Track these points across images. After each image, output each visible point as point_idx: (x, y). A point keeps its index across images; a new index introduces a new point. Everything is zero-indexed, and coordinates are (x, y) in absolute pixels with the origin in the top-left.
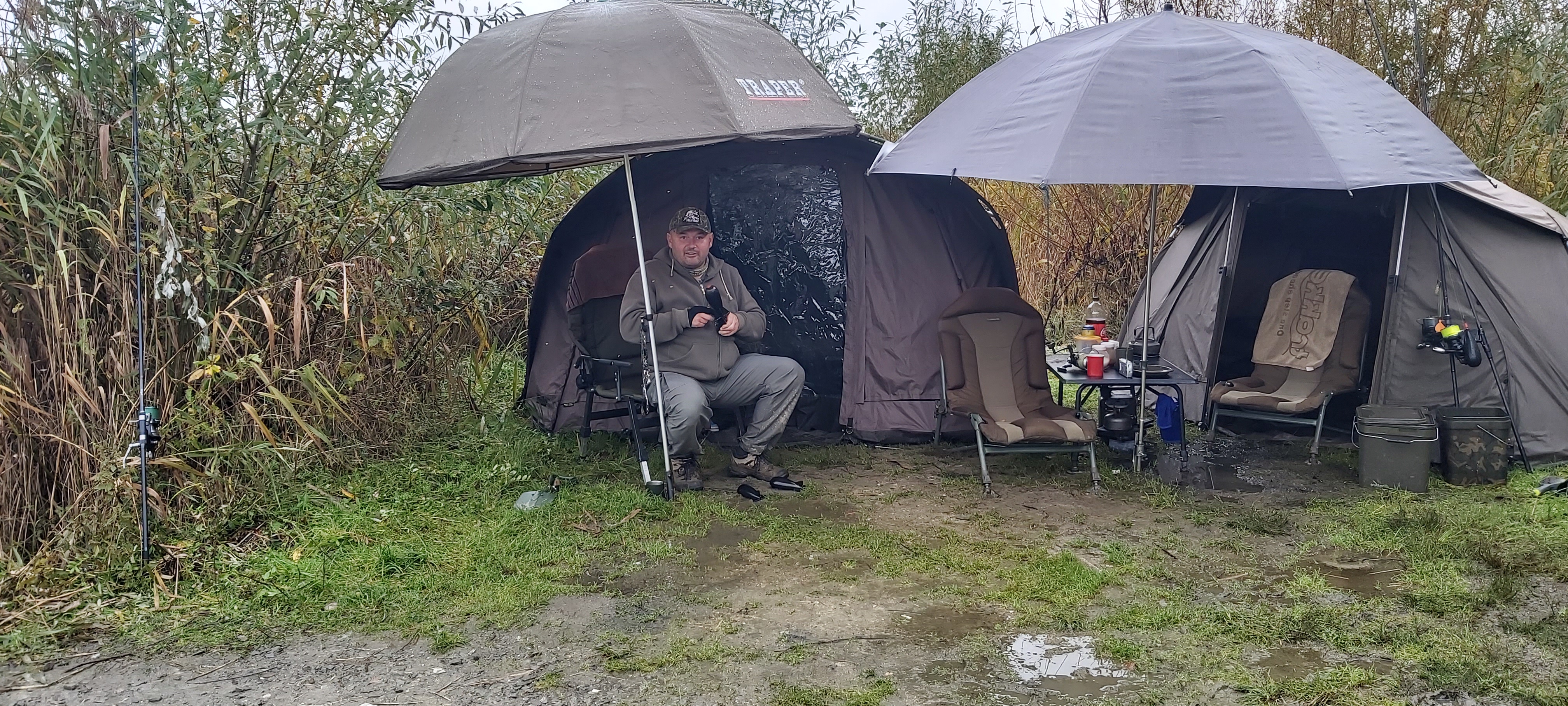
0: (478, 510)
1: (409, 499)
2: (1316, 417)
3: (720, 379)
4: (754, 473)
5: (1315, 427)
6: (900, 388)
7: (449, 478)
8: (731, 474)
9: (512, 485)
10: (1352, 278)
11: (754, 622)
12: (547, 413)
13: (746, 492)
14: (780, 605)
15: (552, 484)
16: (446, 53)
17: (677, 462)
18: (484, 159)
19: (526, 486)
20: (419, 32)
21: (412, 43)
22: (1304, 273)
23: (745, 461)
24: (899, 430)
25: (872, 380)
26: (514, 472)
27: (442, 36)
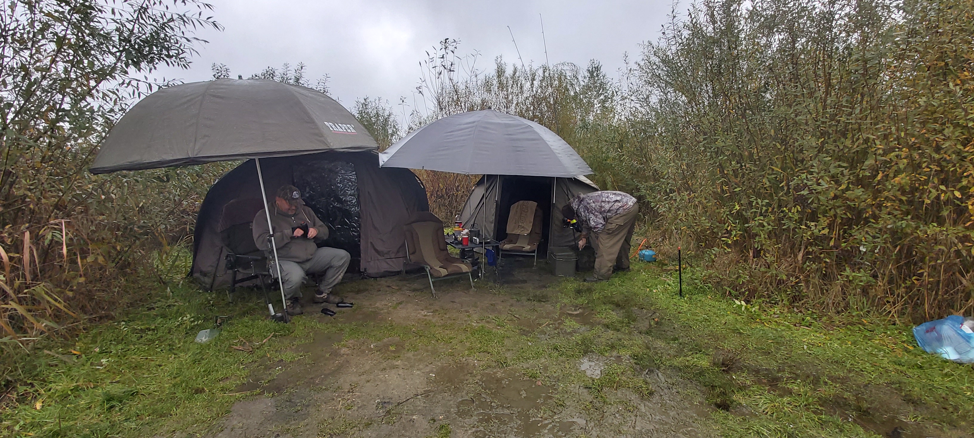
0: (171, 349)
1: (122, 349)
2: (534, 252)
3: (308, 260)
4: (326, 301)
5: (534, 256)
6: (386, 254)
7: (149, 329)
8: (315, 302)
9: (192, 328)
10: (536, 204)
11: (359, 397)
12: (208, 280)
13: (325, 311)
14: (368, 381)
15: (216, 323)
16: (137, 101)
17: (288, 301)
18: (171, 158)
19: (201, 327)
20: (118, 87)
21: (114, 93)
22: (521, 202)
23: (322, 296)
24: (386, 271)
25: (374, 251)
26: (193, 319)
27: (134, 91)
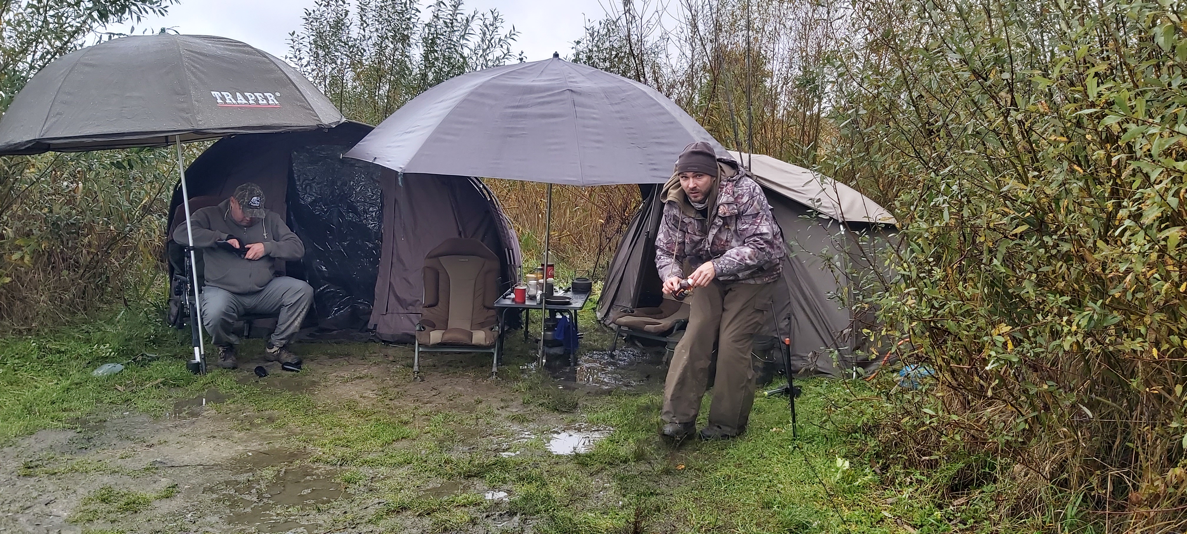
3: (251, 293)
6: (411, 305)
7: (59, 351)
13: (258, 370)
23: (273, 350)
24: (408, 334)
25: (394, 298)
26: (111, 350)
